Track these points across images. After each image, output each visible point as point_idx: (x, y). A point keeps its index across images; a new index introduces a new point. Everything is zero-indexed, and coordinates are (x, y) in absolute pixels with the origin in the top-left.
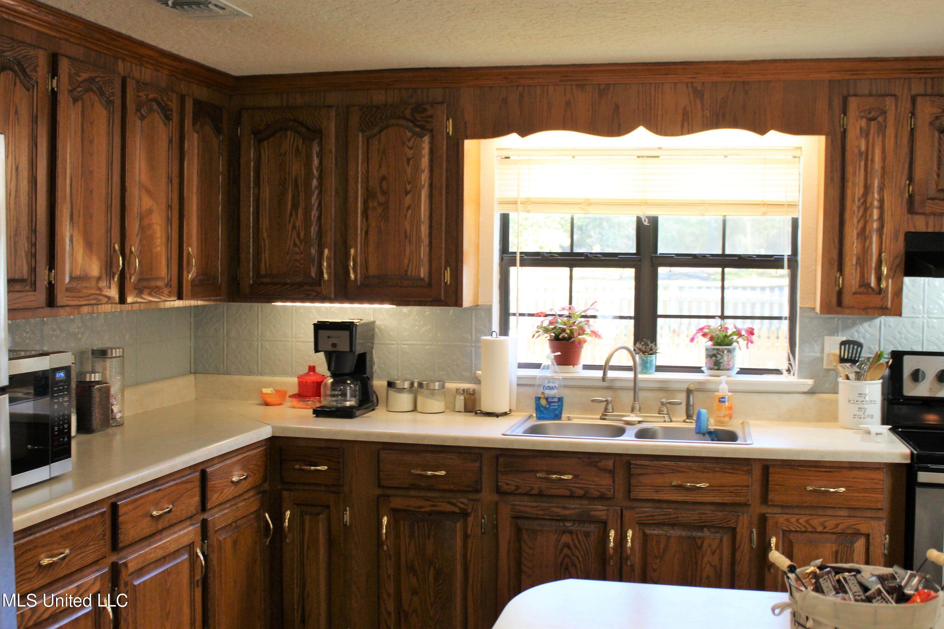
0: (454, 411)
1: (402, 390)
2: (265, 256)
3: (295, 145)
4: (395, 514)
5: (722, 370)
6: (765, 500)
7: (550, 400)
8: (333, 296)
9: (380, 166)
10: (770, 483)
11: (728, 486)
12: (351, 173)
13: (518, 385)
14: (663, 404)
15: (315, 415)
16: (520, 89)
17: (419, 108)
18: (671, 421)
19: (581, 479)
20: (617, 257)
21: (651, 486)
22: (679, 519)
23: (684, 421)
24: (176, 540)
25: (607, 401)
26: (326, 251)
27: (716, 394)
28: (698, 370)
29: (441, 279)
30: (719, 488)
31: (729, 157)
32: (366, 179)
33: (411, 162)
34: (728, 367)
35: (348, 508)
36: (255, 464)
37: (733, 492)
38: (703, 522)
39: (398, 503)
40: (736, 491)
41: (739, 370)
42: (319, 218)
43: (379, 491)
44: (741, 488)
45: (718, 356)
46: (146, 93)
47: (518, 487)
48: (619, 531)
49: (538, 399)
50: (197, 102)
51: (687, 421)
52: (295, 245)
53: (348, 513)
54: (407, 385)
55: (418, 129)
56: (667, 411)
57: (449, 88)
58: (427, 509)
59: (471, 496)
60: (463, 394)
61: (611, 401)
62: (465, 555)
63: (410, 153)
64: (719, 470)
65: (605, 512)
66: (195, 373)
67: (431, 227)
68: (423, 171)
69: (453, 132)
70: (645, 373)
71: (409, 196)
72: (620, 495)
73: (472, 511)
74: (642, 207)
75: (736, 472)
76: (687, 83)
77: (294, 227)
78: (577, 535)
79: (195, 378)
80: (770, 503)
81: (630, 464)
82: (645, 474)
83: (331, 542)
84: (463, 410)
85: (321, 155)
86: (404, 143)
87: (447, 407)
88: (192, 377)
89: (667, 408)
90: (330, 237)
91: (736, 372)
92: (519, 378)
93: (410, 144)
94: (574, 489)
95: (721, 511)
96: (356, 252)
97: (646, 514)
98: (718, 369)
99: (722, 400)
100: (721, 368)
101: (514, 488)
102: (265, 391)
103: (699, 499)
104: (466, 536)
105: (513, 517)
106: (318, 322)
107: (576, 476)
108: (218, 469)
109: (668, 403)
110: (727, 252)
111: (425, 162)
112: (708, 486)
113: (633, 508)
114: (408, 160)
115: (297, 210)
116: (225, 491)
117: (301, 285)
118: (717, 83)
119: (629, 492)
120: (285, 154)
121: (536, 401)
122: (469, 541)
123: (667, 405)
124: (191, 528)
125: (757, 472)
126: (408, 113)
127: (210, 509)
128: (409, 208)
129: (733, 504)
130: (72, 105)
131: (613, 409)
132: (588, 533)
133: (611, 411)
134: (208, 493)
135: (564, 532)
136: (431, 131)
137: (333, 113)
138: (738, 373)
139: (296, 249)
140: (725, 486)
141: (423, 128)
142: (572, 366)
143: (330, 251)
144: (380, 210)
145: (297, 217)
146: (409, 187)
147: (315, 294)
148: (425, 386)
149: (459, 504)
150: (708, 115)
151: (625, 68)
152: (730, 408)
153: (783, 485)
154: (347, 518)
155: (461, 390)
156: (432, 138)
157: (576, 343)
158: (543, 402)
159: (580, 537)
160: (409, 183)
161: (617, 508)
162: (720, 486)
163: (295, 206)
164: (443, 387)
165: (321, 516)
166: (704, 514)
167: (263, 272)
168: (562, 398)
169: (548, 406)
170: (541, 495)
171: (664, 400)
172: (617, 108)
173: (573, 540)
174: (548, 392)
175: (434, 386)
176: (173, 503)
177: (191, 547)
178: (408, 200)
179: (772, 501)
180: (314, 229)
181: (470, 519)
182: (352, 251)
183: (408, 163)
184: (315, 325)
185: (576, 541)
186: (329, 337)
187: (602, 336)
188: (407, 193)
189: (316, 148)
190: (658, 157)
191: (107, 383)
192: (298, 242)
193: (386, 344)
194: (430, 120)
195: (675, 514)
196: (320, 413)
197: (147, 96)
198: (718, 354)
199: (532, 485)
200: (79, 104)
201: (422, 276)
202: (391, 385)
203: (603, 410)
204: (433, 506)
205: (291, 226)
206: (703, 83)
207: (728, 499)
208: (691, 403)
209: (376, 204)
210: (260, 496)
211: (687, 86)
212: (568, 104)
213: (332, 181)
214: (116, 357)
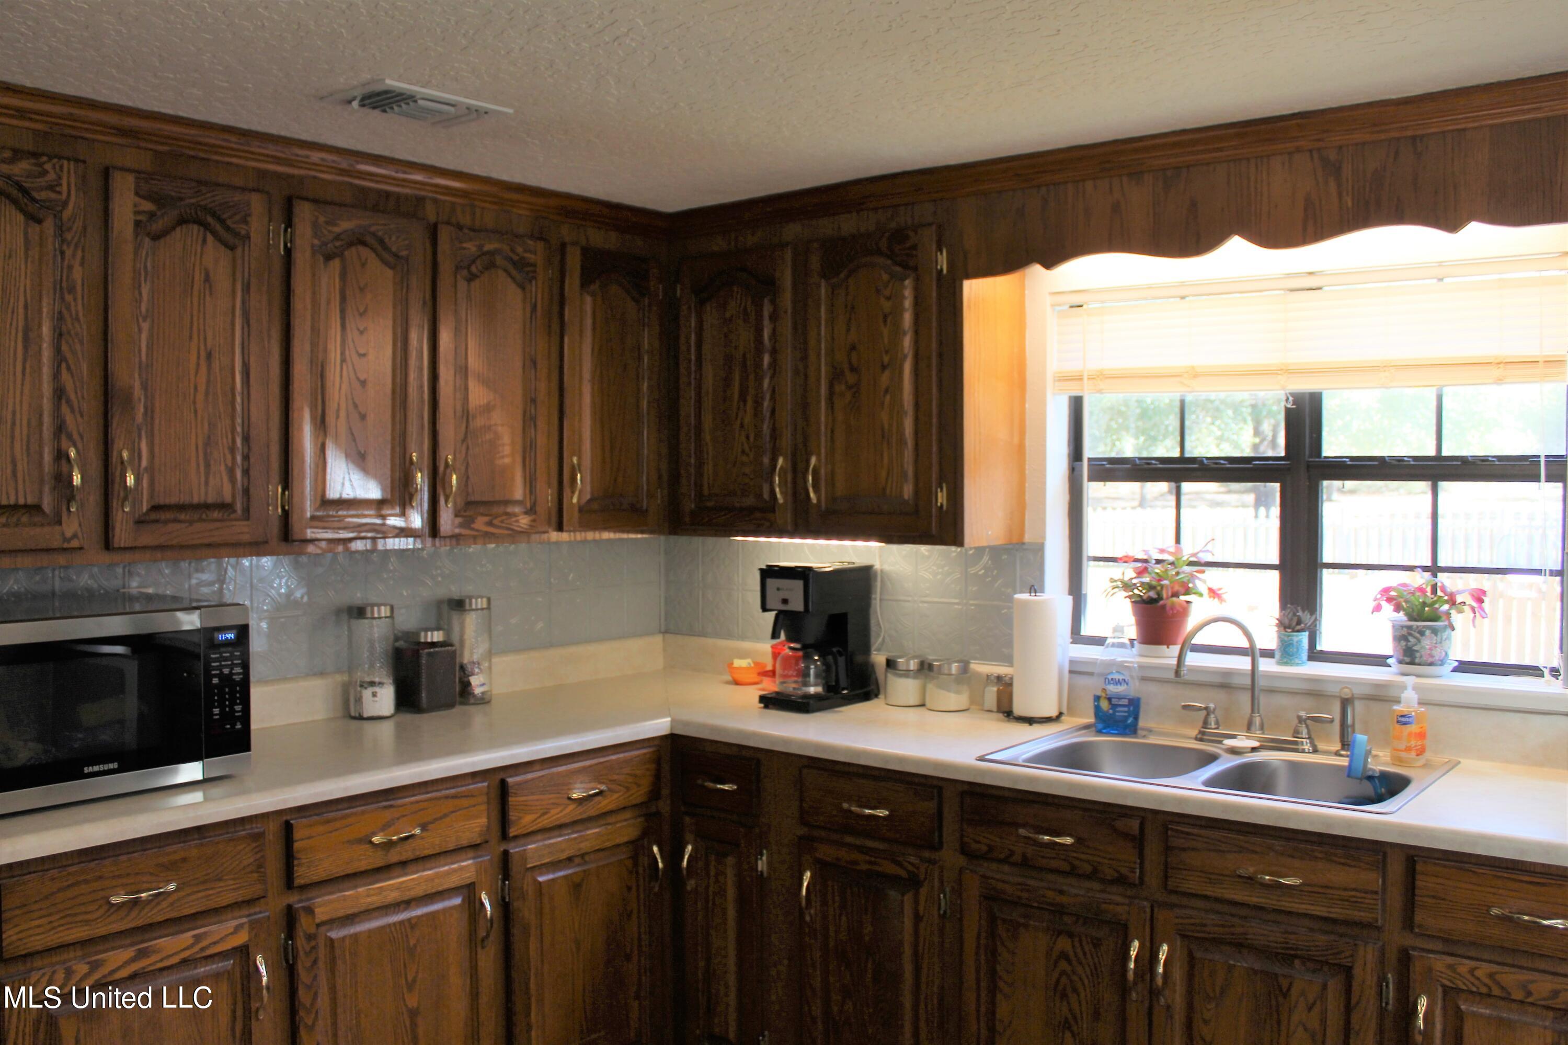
0: (982, 710)
1: (907, 674)
2: (709, 469)
3: (743, 304)
4: (823, 869)
5: (1419, 665)
6: (1408, 923)
7: (1114, 701)
8: (789, 528)
9: (848, 330)
10: (1417, 892)
11: (1339, 889)
12: (812, 343)
13: (1071, 672)
14: (1300, 720)
15: (762, 705)
16: (1044, 190)
17: (899, 235)
18: (1315, 751)
19: (1088, 847)
20: (1250, 463)
21: (1201, 871)
22: (1248, 937)
23: (1337, 754)
24: (430, 879)
25: (1206, 708)
26: (781, 461)
27: (1396, 707)
28: (1379, 660)
29: (931, 502)
30: (1320, 890)
31: (1445, 280)
32: (831, 352)
33: (889, 320)
34: (1430, 660)
35: (765, 852)
36: (627, 774)
37: (1347, 900)
38: (1291, 949)
39: (826, 852)
40: (1354, 899)
41: (1456, 664)
42: (773, 412)
43: (802, 831)
44: (1363, 895)
45: (1410, 638)
46: (477, 243)
47: (991, 849)
48: (1148, 944)
49: (1097, 698)
50: (586, 252)
51: (1343, 753)
52: (743, 452)
53: (764, 858)
54: (913, 665)
55: (898, 269)
56: (1309, 732)
57: (941, 200)
58: (864, 867)
59: (927, 854)
60: (997, 683)
61: (1214, 709)
62: (916, 946)
63: (887, 305)
64: (1320, 855)
65: (1126, 907)
66: (666, 632)
67: (917, 419)
68: (905, 334)
69: (948, 271)
70: (1286, 664)
71: (887, 373)
72: (1153, 880)
73: (925, 879)
74: (1280, 377)
75: (1353, 863)
76: (1311, 151)
77: (742, 426)
78: (1080, 941)
79: (664, 640)
80: (1417, 930)
81: (1167, 829)
82: (1193, 849)
83: (742, 901)
84: (995, 709)
85: (774, 318)
86: (878, 291)
87: (973, 701)
88: (659, 638)
89: (1307, 727)
90: (786, 440)
91: (1451, 668)
92: (1072, 662)
93: (887, 292)
94: (1077, 863)
95: (1326, 932)
96: (819, 460)
97: (1192, 921)
98: (1412, 663)
99: (1403, 720)
100: (1417, 661)
101: (984, 848)
102: (738, 663)
103: (1287, 904)
104: (918, 918)
105: (986, 898)
106: (768, 566)
107: (1079, 840)
108: (533, 779)
109: (1309, 718)
110: (1445, 453)
111: (907, 318)
112: (1301, 885)
113: (1172, 906)
114: (885, 317)
115: (745, 401)
116: (553, 812)
117: (751, 510)
118: (1364, 144)
119: (1166, 877)
120: (730, 320)
121: (1095, 701)
122: (922, 925)
123: (1309, 722)
124: (470, 862)
125: (1396, 869)
126: (883, 244)
127: (516, 837)
128: (887, 391)
129: (1346, 923)
130: (322, 266)
131: (1217, 723)
132: (1099, 939)
133: (1213, 726)
134: (511, 814)
135: (1060, 933)
136: (915, 269)
137: (788, 255)
138: (1455, 670)
139: (745, 459)
140: (1331, 888)
141: (905, 266)
142: (1165, 647)
143: (785, 459)
144: (848, 396)
145: (745, 411)
146: (886, 359)
147: (768, 524)
148: (935, 669)
149: (906, 864)
150: (1350, 204)
151: (1197, 136)
152: (1422, 735)
153: (1444, 899)
154: (762, 865)
155: (992, 678)
156: (917, 280)
157: (1168, 608)
158: (1104, 705)
159: (1084, 943)
160: (887, 352)
161: (1145, 903)
162: (1322, 887)
163: (743, 397)
164: (965, 669)
165: (729, 858)
166: (1294, 933)
167: (706, 492)
168: (1138, 700)
169: (1111, 711)
170: (1025, 863)
171: (1303, 714)
172: (1194, 205)
173: (1073, 947)
174: (1113, 689)
175: (950, 669)
176: (424, 827)
177: (469, 891)
178: (885, 378)
179: (1420, 926)
180: (766, 429)
181: (924, 891)
182: (813, 460)
183: (885, 321)
184: (762, 570)
185: (1079, 950)
186: (778, 589)
187: (1224, 596)
188: (884, 367)
189: (767, 309)
190: (1319, 288)
191: (451, 645)
192: (747, 449)
193: (900, 601)
194: (914, 252)
195: (1243, 926)
196: (769, 702)
197: (480, 247)
198: (1410, 634)
199: (1012, 847)
200: (336, 263)
201: (906, 497)
202: (890, 664)
203: (1201, 724)
204: (870, 863)
205: (739, 422)
206: (1340, 147)
207: (1336, 912)
208: (1350, 721)
209: (843, 387)
210: (642, 819)
211: (1312, 158)
212: (1116, 208)
213: (788, 358)
214: (477, 610)
